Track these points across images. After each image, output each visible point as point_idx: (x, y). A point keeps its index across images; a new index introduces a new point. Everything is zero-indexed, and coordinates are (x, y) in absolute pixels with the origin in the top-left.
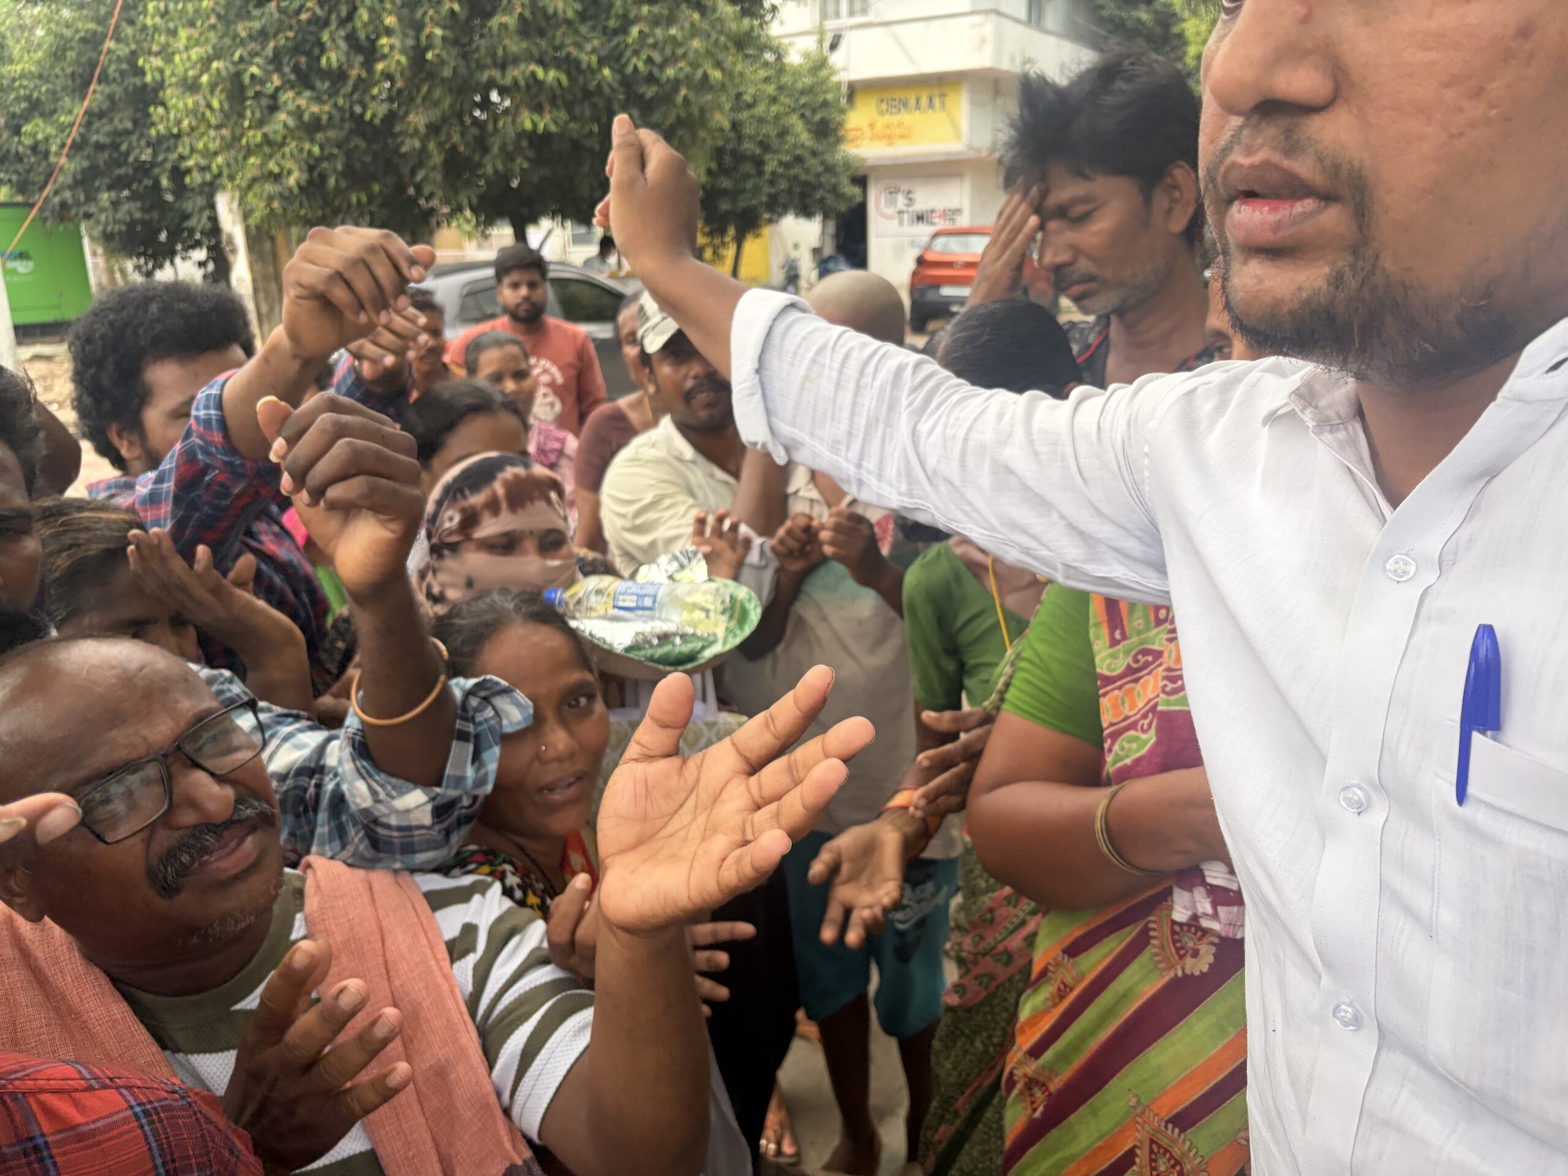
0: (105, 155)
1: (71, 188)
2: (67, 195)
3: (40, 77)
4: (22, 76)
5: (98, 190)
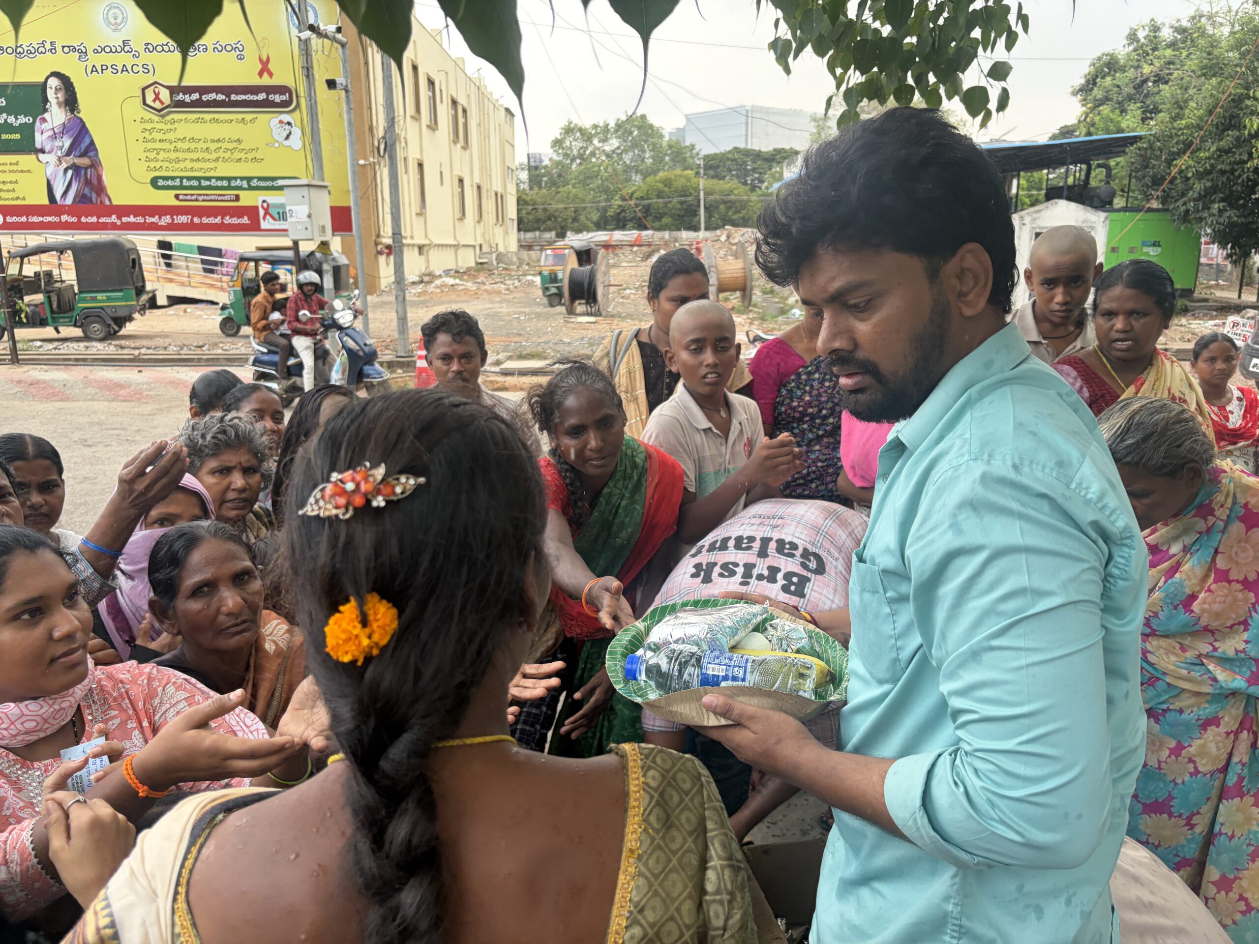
0: (1224, 179)
2: (1191, 205)
3: (1198, 127)
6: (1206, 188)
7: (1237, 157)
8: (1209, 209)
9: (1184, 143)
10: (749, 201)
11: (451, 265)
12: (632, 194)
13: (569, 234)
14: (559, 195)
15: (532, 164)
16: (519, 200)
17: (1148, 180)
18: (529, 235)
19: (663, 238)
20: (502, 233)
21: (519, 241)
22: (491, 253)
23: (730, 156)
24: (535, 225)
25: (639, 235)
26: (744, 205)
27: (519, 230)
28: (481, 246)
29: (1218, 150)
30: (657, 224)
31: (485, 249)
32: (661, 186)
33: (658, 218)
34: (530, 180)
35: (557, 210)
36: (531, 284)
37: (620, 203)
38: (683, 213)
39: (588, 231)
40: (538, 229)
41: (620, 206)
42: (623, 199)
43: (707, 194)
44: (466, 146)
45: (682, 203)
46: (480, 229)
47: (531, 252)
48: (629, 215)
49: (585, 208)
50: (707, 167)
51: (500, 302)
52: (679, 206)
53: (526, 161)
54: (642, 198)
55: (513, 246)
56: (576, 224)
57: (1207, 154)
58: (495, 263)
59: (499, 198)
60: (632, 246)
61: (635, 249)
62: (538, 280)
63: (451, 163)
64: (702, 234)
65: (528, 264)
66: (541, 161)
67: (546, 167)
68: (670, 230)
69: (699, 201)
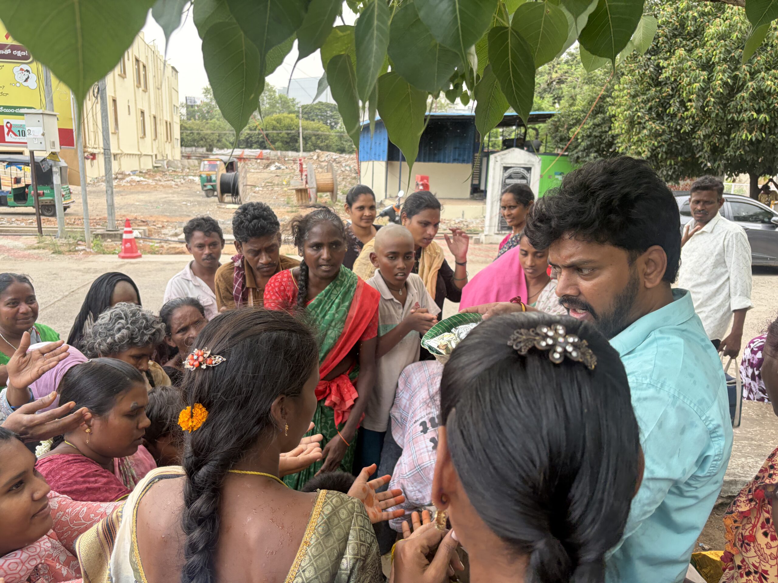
0: (596, 140)
1: (582, 151)
2: (580, 154)
3: (583, 111)
4: (577, 111)
5: (591, 152)
6: (587, 145)
7: (603, 129)
8: (589, 156)
9: (576, 119)
10: (330, 135)
11: (136, 168)
12: (257, 127)
13: (215, 149)
14: (208, 125)
15: (189, 103)
16: (181, 126)
17: (557, 138)
18: (188, 149)
19: (275, 155)
20: (170, 148)
21: (182, 152)
22: (163, 160)
23: (317, 107)
24: (192, 143)
25: (261, 153)
26: (327, 138)
27: (182, 146)
28: (156, 155)
29: (594, 124)
30: (272, 146)
31: (159, 157)
32: (275, 123)
33: (273, 142)
34: (187, 114)
35: (207, 134)
36: (192, 181)
37: (249, 132)
38: (288, 140)
39: (228, 148)
40: (194, 146)
41: (248, 134)
42: (251, 130)
43: (304, 129)
44: (146, 90)
45: (288, 134)
46: (155, 144)
47: (190, 161)
48: (254, 139)
49: (225, 134)
50: (304, 113)
51: (173, 193)
52: (286, 136)
53: (185, 102)
54: (262, 129)
55: (178, 156)
56: (219, 144)
57: (588, 126)
58: (166, 167)
59: (169, 126)
60: (256, 159)
61: (259, 161)
62: (197, 179)
63: (136, 100)
64: (301, 154)
65: (189, 168)
66: (195, 102)
67: (198, 106)
68: (281, 150)
69: (299, 133)
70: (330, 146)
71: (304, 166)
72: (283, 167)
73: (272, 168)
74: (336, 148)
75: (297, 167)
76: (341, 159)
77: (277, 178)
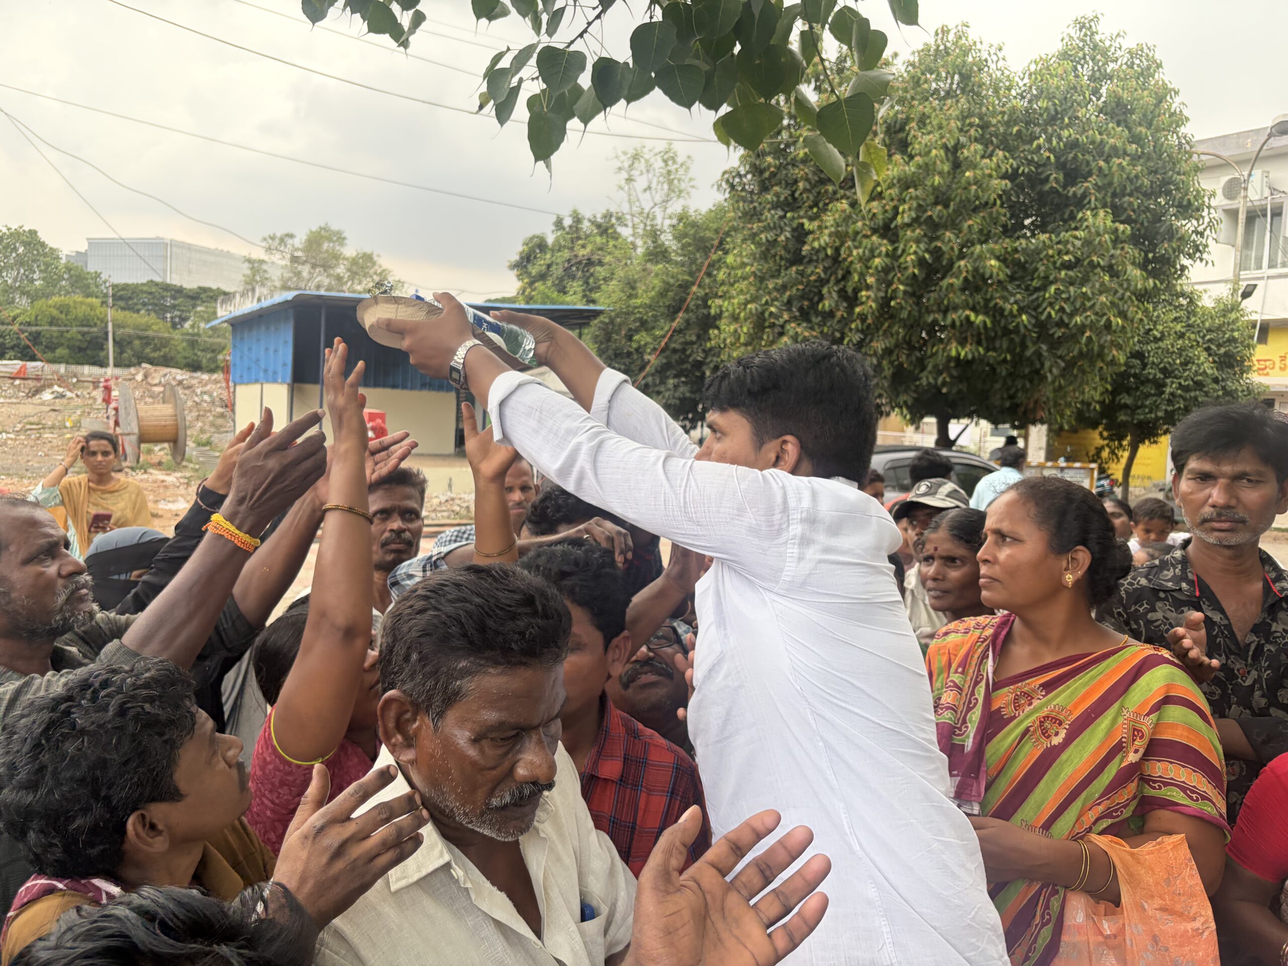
0: (677, 356)
3: (650, 307)
4: (641, 306)
6: (662, 365)
9: (640, 320)
10: (171, 339)
19: (54, 372)
25: (24, 367)
26: (165, 343)
29: (671, 330)
30: (49, 355)
33: (51, 349)
38: (84, 345)
54: (28, 324)
57: (661, 333)
60: (14, 378)
61: (17, 382)
64: (111, 371)
68: (66, 363)
69: (106, 333)
70: (172, 359)
71: (115, 393)
72: (69, 394)
73: (47, 396)
74: (184, 361)
75: (99, 394)
76: (194, 382)
77: (53, 414)
